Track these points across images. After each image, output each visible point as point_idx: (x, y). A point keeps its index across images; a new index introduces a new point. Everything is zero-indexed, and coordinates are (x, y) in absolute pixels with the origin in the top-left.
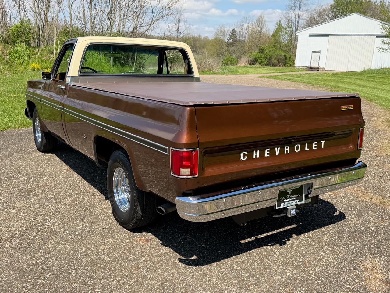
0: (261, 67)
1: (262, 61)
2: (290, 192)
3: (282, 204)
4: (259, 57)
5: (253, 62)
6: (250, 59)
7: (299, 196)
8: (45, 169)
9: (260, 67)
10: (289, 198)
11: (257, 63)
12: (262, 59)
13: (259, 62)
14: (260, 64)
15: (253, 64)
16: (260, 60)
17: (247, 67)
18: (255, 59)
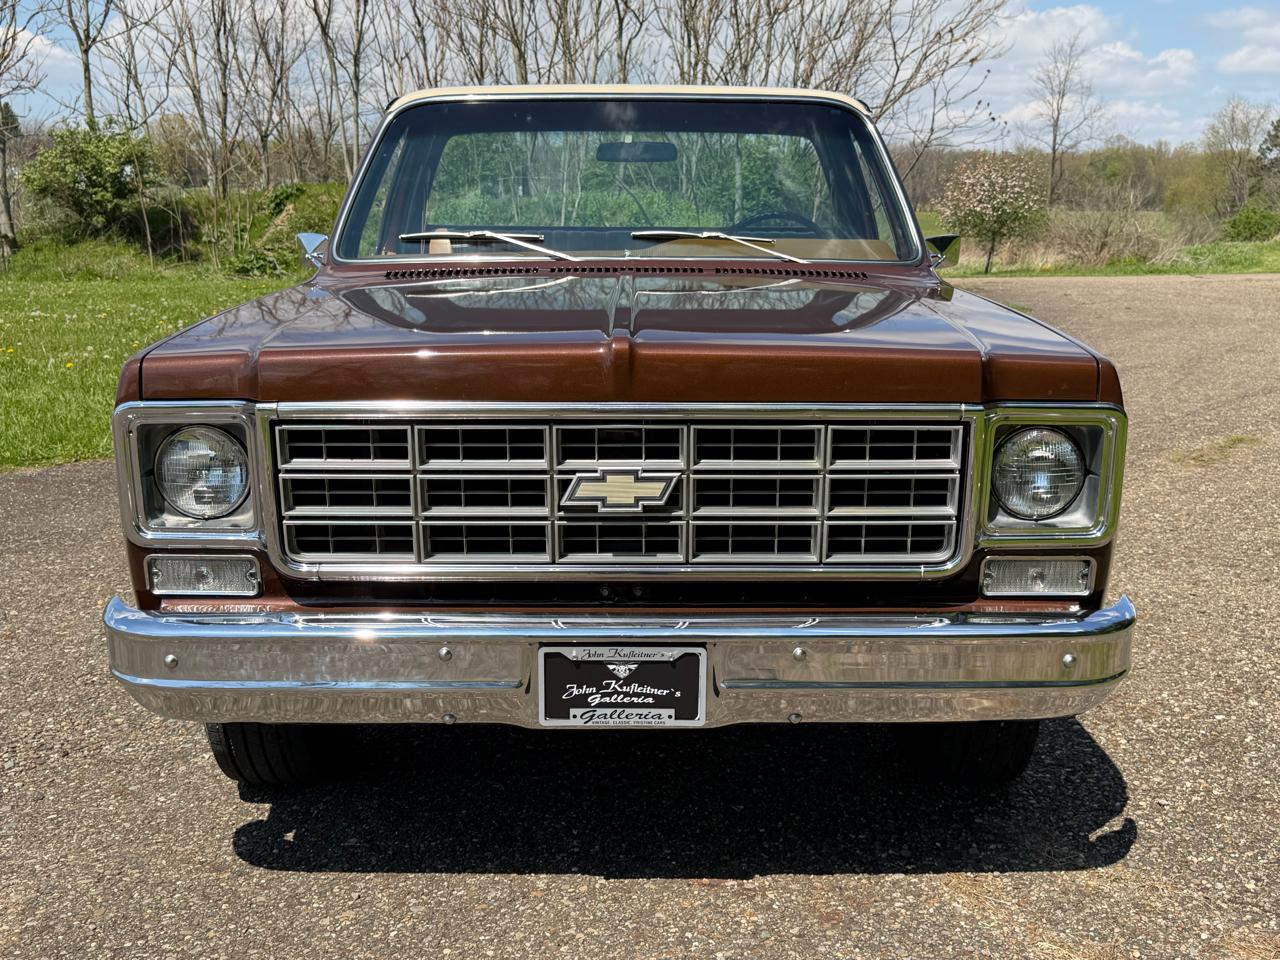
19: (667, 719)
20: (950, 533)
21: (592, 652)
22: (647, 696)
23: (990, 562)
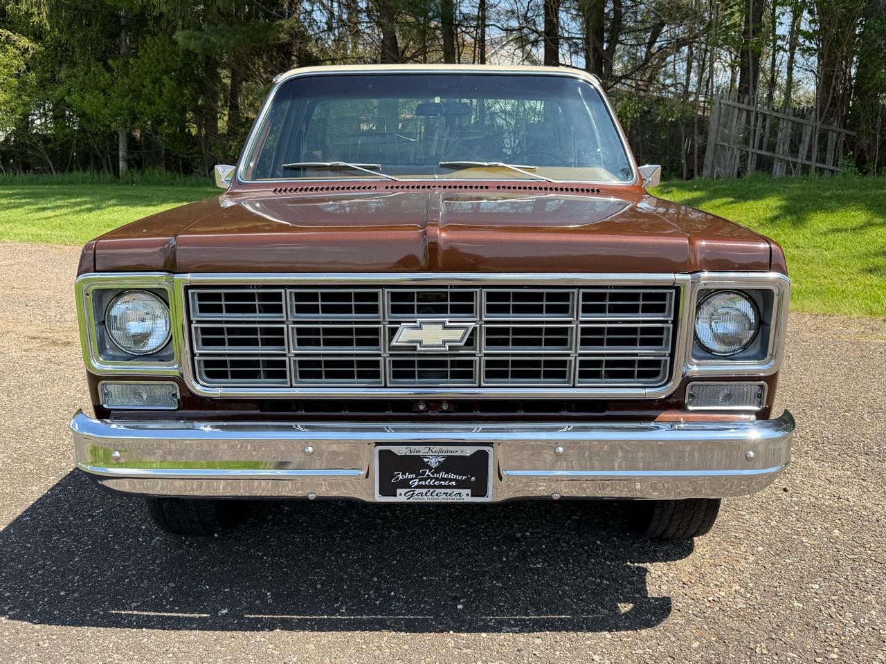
19: (465, 496)
20: (665, 366)
21: (413, 449)
22: (451, 480)
23: (693, 386)
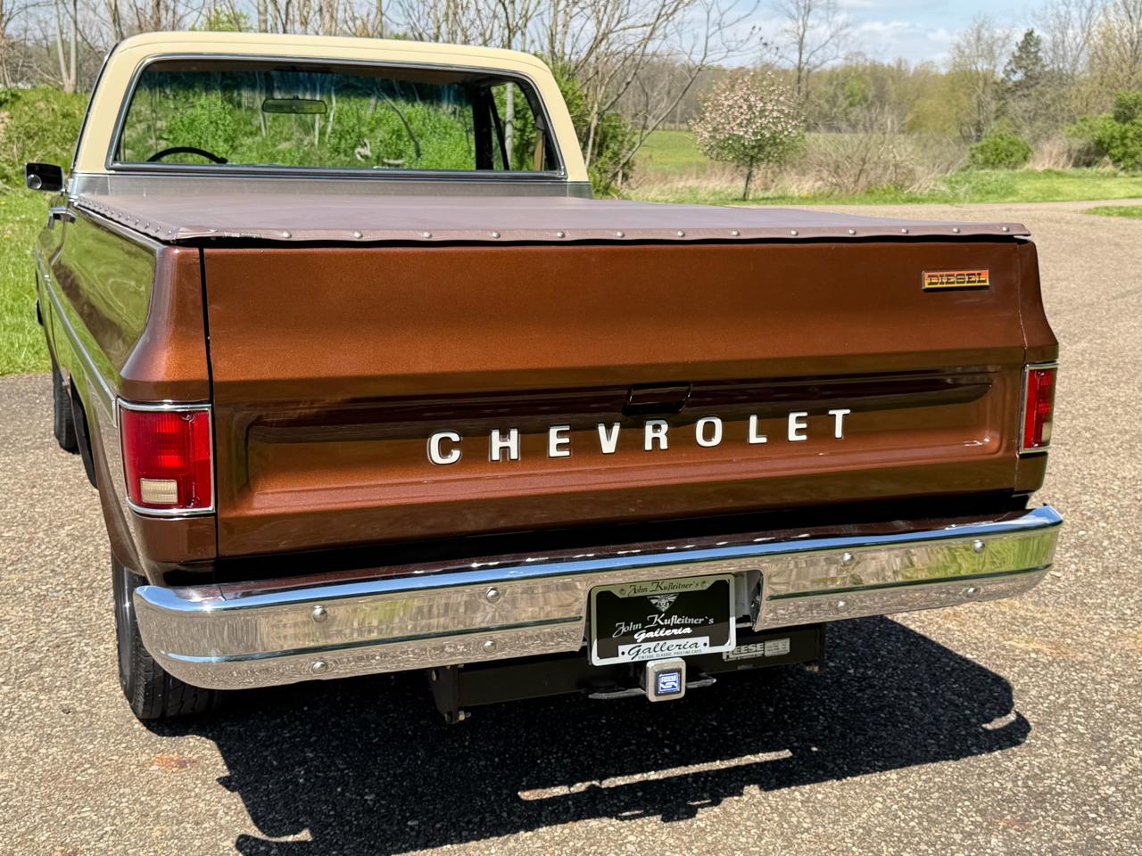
0: (1122, 173)
1: (1125, 154)
2: (664, 601)
3: (621, 648)
4: (1113, 137)
5: (1089, 156)
6: (1078, 144)
7: (711, 621)
8: (32, 506)
9: (1115, 175)
10: (661, 627)
11: (1107, 158)
12: (1124, 145)
13: (1112, 156)
14: (1117, 161)
15: (1088, 165)
16: (1117, 147)
17: (1059, 174)
18: (1100, 143)
